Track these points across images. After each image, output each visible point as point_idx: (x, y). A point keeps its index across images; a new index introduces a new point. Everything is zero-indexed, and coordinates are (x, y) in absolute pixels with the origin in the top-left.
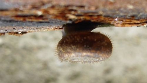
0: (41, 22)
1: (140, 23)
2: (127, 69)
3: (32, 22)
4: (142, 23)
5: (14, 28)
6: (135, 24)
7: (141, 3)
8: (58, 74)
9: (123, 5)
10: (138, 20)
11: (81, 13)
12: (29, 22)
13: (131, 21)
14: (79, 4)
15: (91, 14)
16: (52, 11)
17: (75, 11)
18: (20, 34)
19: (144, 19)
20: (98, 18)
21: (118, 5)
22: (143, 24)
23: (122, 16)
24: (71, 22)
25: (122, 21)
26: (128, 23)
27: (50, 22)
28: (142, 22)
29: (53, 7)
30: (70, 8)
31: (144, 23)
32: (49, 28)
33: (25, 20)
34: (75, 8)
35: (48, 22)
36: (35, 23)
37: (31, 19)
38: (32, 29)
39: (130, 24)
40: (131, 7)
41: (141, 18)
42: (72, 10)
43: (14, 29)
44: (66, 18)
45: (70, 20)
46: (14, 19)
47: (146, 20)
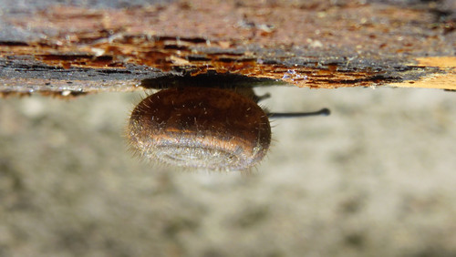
0: (109, 72)
1: (356, 81)
3: (86, 70)
4: (362, 80)
5: (48, 81)
6: (343, 82)
7: (340, 37)
9: (297, 40)
10: (349, 72)
11: (200, 53)
12: (80, 70)
13: (333, 76)
14: (190, 35)
15: (225, 57)
16: (127, 49)
17: (183, 49)
18: (68, 96)
19: (364, 71)
20: (245, 66)
21: (286, 40)
22: (364, 84)
23: (305, 63)
24: (181, 74)
25: (308, 73)
26: (326, 80)
27: (132, 72)
28: (359, 78)
29: (128, 40)
30: (168, 43)
31: (366, 80)
32: (134, 85)
33: (68, 65)
34: (180, 43)
35: (127, 72)
36: (93, 72)
37: (83, 63)
38: (92, 85)
39: (331, 82)
40: (317, 44)
41: (355, 69)
42: (176, 47)
43: (47, 84)
44: (167, 65)
45: (178, 68)
46: (42, 62)
47: (369, 73)
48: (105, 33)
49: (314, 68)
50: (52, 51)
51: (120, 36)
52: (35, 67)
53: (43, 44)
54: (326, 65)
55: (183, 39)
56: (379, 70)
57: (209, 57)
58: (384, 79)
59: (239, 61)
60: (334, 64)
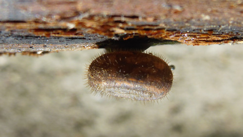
0: (73, 38)
1: (222, 40)
2: (208, 107)
3: (58, 38)
4: (225, 40)
5: (32, 45)
6: (214, 41)
7: (222, 13)
8: (96, 115)
9: (195, 15)
10: (219, 35)
11: (132, 25)
12: (55, 38)
13: (209, 38)
14: (130, 14)
15: (147, 27)
16: (89, 24)
17: (124, 23)
18: (41, 54)
19: (228, 34)
20: (158, 33)
21: (188, 16)
22: (226, 42)
23: (194, 30)
24: (117, 39)
25: (195, 36)
26: (204, 40)
27: (87, 38)
28: (224, 38)
29: (91, 18)
30: (116, 19)
31: (228, 40)
32: (84, 47)
33: (49, 35)
34: (123, 19)
35: (84, 38)
36: (62, 39)
37: (58, 34)
38: (58, 47)
39: (207, 41)
40: (207, 18)
41: (223, 33)
42: (120, 22)
43: (31, 47)
44: (110, 33)
45: (117, 35)
46: (31, 33)
47: (231, 35)
48: (77, 13)
49: (198, 33)
50: (41, 26)
51: (86, 15)
52: (27, 37)
53: (36, 22)
54: (206, 31)
55: (125, 17)
56: (237, 33)
57: (138, 28)
58: (238, 39)
59: (155, 30)
60: (211, 31)
